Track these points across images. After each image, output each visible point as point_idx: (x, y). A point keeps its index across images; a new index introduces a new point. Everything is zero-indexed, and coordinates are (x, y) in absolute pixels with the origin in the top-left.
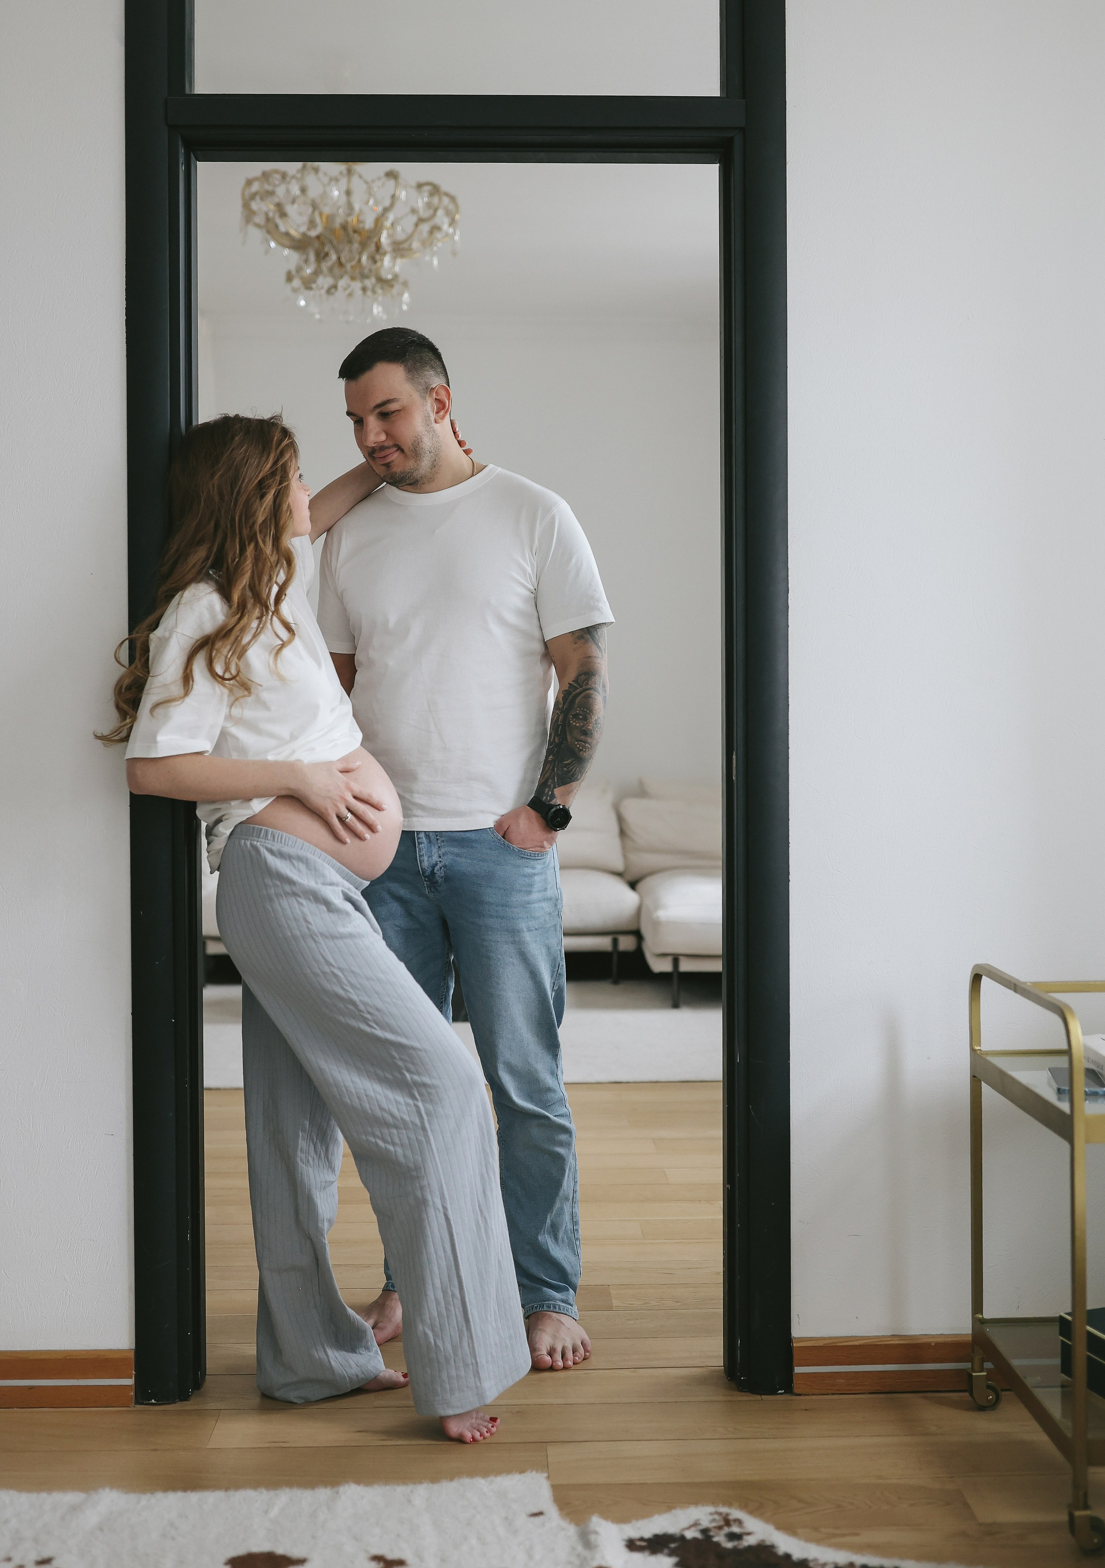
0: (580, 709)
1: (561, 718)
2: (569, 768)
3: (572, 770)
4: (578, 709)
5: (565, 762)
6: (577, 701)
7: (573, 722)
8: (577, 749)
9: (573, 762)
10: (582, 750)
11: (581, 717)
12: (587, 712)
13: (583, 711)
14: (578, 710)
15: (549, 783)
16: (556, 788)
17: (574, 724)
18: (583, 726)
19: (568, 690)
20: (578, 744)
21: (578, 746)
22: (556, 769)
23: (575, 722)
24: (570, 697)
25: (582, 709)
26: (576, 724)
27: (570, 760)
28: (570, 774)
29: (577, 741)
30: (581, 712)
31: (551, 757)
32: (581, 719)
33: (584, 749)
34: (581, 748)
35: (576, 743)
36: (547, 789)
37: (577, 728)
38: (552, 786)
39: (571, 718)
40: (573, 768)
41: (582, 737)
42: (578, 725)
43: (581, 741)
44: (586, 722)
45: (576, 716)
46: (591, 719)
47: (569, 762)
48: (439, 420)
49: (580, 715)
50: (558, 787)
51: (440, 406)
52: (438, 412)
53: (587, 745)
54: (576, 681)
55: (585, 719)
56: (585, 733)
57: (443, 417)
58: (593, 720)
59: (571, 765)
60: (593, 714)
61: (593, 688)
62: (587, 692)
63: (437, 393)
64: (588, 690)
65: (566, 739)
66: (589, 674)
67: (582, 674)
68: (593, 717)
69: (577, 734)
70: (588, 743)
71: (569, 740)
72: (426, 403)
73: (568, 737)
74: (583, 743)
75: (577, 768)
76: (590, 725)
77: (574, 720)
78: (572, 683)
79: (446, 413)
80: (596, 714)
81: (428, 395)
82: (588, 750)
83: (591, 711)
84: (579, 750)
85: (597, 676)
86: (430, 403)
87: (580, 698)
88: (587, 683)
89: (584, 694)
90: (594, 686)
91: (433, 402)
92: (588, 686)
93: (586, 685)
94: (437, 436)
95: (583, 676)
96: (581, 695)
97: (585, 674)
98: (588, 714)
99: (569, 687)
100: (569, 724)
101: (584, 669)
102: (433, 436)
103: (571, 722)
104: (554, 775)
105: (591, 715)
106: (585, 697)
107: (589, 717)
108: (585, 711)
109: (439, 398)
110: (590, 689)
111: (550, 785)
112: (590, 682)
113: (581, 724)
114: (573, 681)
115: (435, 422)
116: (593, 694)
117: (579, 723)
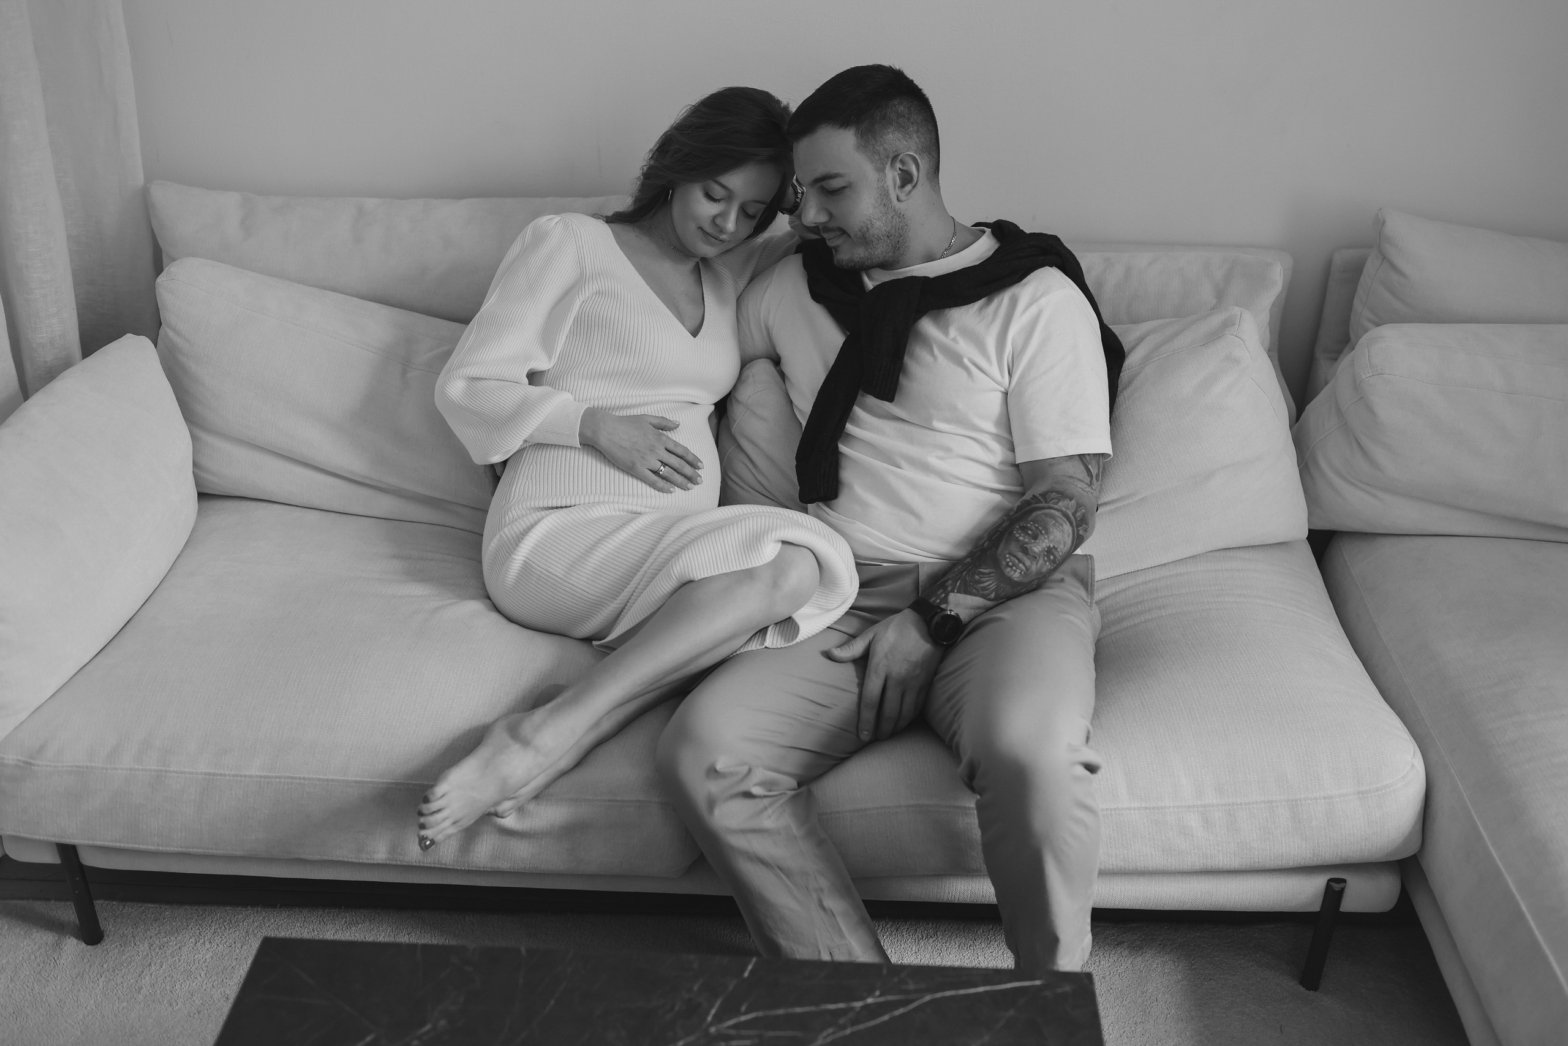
1: (1005, 524)
2: (982, 578)
3: (985, 582)
4: (1031, 523)
5: (982, 570)
6: (1034, 514)
7: (1018, 533)
9: (990, 573)
11: (1030, 532)
12: (1041, 532)
13: (1037, 528)
15: (947, 584)
16: (957, 590)
17: (1017, 535)
18: (1027, 543)
19: (1028, 500)
20: (1009, 558)
21: (1008, 560)
23: (1019, 534)
24: (1029, 508)
25: (1036, 525)
26: (1020, 536)
28: (981, 585)
29: (1010, 554)
30: (1033, 528)
31: (969, 560)
32: (1028, 534)
33: (1014, 568)
34: (1010, 564)
35: (1007, 556)
36: (942, 590)
38: (949, 588)
40: (988, 581)
41: (1020, 553)
42: (1021, 538)
43: (1015, 557)
44: (1033, 541)
45: (1024, 529)
46: (1043, 542)
47: (986, 571)
48: (903, 197)
49: (1031, 530)
50: (957, 593)
51: (906, 179)
52: (903, 186)
53: (1021, 565)
54: (1044, 495)
55: (1035, 537)
56: (1025, 551)
57: (910, 192)
58: (1044, 545)
59: (987, 576)
60: (1048, 538)
61: (1061, 511)
62: (1052, 511)
63: (902, 162)
64: (1054, 509)
65: (997, 547)
66: (1063, 495)
67: (1053, 492)
68: (1046, 541)
69: (1013, 547)
70: (1024, 564)
71: (1000, 549)
72: (885, 177)
73: (1002, 546)
74: (1016, 561)
75: (993, 583)
76: (1037, 548)
77: (1019, 532)
78: (1038, 495)
79: (914, 187)
80: (1052, 541)
81: (888, 166)
82: (1019, 571)
83: (1047, 533)
84: (1008, 565)
85: (1073, 502)
86: (892, 176)
87: (1039, 512)
88: (1057, 503)
89: (1047, 511)
90: (1064, 509)
91: (896, 174)
92: (1056, 506)
93: (1053, 503)
94: (901, 216)
95: (1054, 494)
96: (1043, 511)
97: (1058, 492)
98: (1042, 533)
99: (1032, 499)
100: (1011, 533)
101: (1058, 487)
102: (892, 218)
103: (1015, 532)
104: (959, 579)
105: (1045, 538)
106: (1046, 515)
107: (1041, 537)
108: (1039, 529)
109: (905, 168)
110: (1058, 510)
111: (947, 587)
112: (1060, 504)
113: (1026, 540)
114: (1040, 494)
115: (898, 199)
116: (1059, 517)
117: (1024, 537)
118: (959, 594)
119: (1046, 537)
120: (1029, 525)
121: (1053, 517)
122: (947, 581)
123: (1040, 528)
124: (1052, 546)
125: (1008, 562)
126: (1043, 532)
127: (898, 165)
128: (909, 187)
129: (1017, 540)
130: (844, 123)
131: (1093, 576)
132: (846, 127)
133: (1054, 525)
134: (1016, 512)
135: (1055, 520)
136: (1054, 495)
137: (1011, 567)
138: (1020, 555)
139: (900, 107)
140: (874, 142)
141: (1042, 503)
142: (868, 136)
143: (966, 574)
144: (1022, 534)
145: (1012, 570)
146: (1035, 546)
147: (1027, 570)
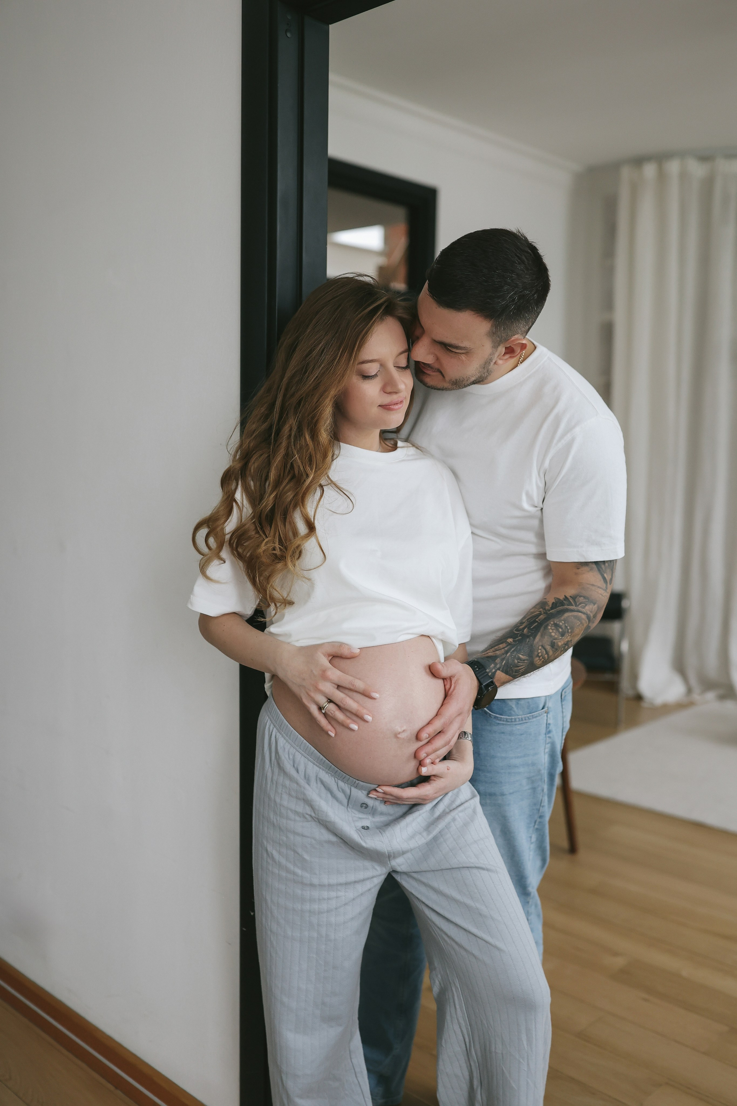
0: (565, 623)
8: (536, 653)
10: (539, 657)
14: (562, 623)
22: (509, 654)
27: (525, 657)
37: (551, 636)
39: (551, 624)
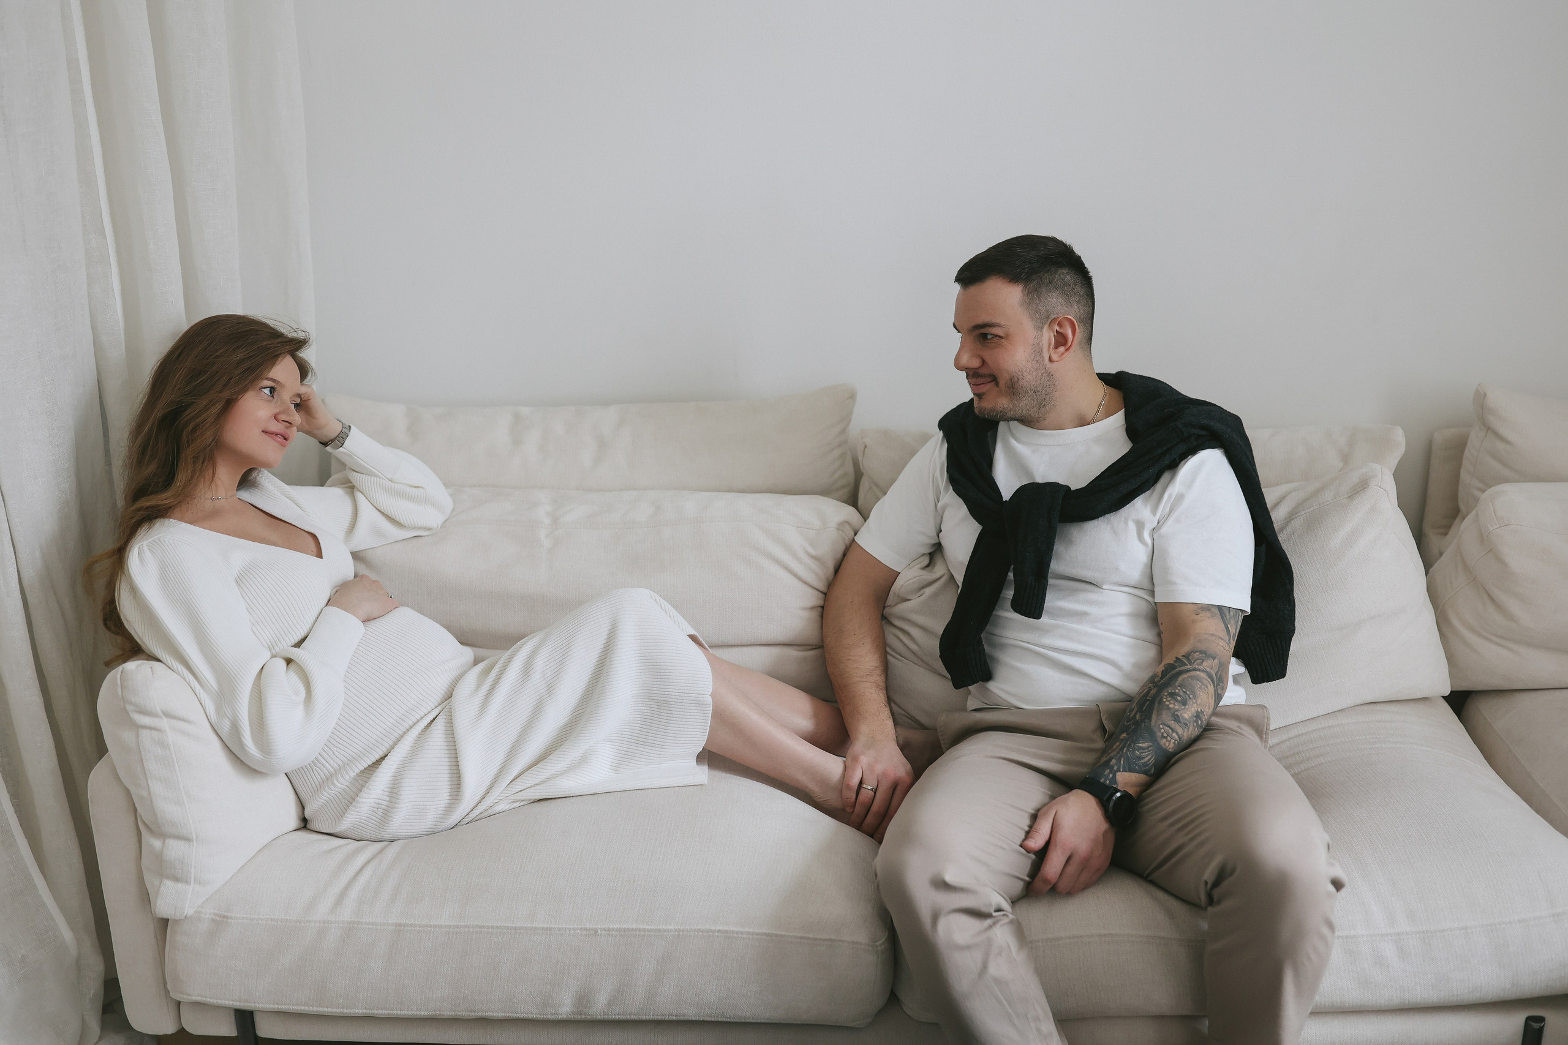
2: (1142, 754)
3: (1146, 757)
4: (1178, 688)
5: (1140, 745)
6: (1180, 679)
7: (1168, 701)
9: (1148, 747)
11: (1179, 698)
12: (1189, 696)
13: (1185, 693)
15: (1111, 763)
16: (1120, 771)
17: (1167, 703)
18: (1177, 711)
19: (1173, 664)
20: (1163, 728)
21: (1162, 731)
23: (1169, 701)
24: (1173, 672)
25: (1184, 690)
26: (1170, 703)
28: (1142, 761)
29: (1163, 724)
30: (1181, 693)
31: (1124, 735)
32: (1177, 701)
33: (1169, 738)
34: (1165, 735)
35: (1161, 726)
36: (1108, 771)
38: (1115, 768)
40: (1147, 755)
42: (1171, 706)
43: (1169, 727)
44: (1183, 707)
45: (1172, 695)
46: (1192, 707)
47: (1144, 745)
48: (1055, 357)
49: (1180, 696)
50: (1123, 771)
51: (1061, 340)
52: (1056, 347)
53: (1174, 734)
54: (1187, 656)
55: (1184, 703)
56: (1177, 719)
57: (1063, 354)
58: (1193, 710)
59: (1146, 750)
60: (1196, 702)
61: (1206, 672)
62: (1198, 672)
63: (1060, 324)
64: (1199, 670)
65: (1150, 719)
66: (1206, 655)
67: (1197, 651)
68: (1195, 705)
69: (1166, 717)
70: (1177, 733)
71: (1153, 721)
72: (1042, 335)
73: (1154, 717)
74: (1170, 731)
75: (1152, 757)
76: (1187, 714)
77: (1169, 699)
78: (1180, 657)
79: (1067, 350)
80: (1200, 705)
81: (1046, 326)
82: (1174, 741)
83: (1195, 697)
84: (1163, 737)
85: (1216, 661)
86: (1048, 336)
87: (1185, 676)
88: (1201, 664)
89: (1193, 673)
90: (1208, 669)
91: (1052, 335)
92: (1201, 667)
93: (1197, 664)
94: (1050, 375)
95: (1197, 653)
96: (1188, 674)
97: (1201, 652)
98: (1190, 698)
99: (1175, 662)
100: (1161, 702)
101: (1201, 647)
102: (1042, 375)
103: (1164, 700)
104: (1121, 756)
105: (1194, 703)
106: (1192, 677)
107: (1189, 702)
108: (1187, 694)
109: (1061, 331)
110: (1203, 671)
111: (1113, 767)
112: (1205, 664)
113: (1177, 707)
114: (1183, 656)
115: (1050, 360)
116: (1204, 678)
117: (1174, 704)
118: (1124, 773)
119: (1194, 701)
120: (1177, 691)
121: (1198, 679)
122: (1110, 760)
123: (1188, 692)
124: (1199, 710)
125: (1163, 733)
126: (1191, 696)
127: (1057, 328)
128: (1062, 349)
129: (1169, 709)
130: (1014, 279)
131: (1268, 725)
132: (1016, 282)
133: (1200, 687)
134: (1162, 678)
135: (1201, 682)
136: (1196, 655)
137: (1166, 738)
138: (1172, 723)
139: (1066, 276)
140: (1038, 301)
141: (1187, 665)
142: (1033, 294)
143: (1126, 751)
144: (1172, 702)
145: (1167, 741)
146: (1185, 713)
147: (1180, 739)
